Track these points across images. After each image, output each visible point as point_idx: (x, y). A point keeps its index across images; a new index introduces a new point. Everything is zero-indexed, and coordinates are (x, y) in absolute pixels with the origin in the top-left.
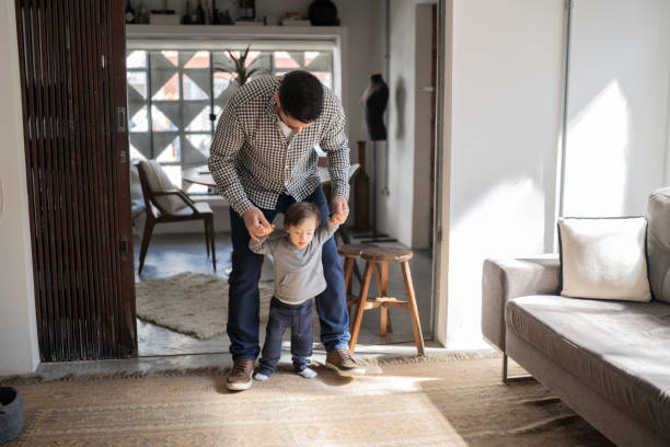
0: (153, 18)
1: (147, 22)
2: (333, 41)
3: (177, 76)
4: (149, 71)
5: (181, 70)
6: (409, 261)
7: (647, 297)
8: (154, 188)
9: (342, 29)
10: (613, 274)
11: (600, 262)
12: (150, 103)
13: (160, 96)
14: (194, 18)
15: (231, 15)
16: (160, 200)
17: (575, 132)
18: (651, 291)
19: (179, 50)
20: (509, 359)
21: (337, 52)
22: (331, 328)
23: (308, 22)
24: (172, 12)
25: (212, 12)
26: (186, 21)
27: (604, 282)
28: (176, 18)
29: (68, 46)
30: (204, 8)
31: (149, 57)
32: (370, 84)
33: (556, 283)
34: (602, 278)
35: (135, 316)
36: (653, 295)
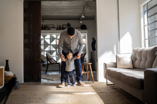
0: (51, 29)
1: (50, 29)
2: (86, 32)
3: (55, 40)
4: (50, 39)
5: (56, 39)
6: (91, 64)
7: (132, 67)
8: (49, 58)
9: (87, 30)
10: (125, 63)
11: (123, 61)
12: (50, 45)
13: (52, 43)
14: (59, 29)
15: (66, 28)
16: (50, 60)
17: (121, 40)
18: (133, 66)
19: (56, 35)
20: (107, 80)
21: (86, 34)
22: (78, 78)
23: (81, 29)
24: (55, 28)
25: (62, 27)
26: (57, 29)
27: (124, 65)
28: (55, 29)
29: (32, 27)
30: (61, 27)
31: (50, 36)
32: (92, 40)
33: (116, 66)
34: (123, 64)
35: (41, 78)
36: (133, 67)
